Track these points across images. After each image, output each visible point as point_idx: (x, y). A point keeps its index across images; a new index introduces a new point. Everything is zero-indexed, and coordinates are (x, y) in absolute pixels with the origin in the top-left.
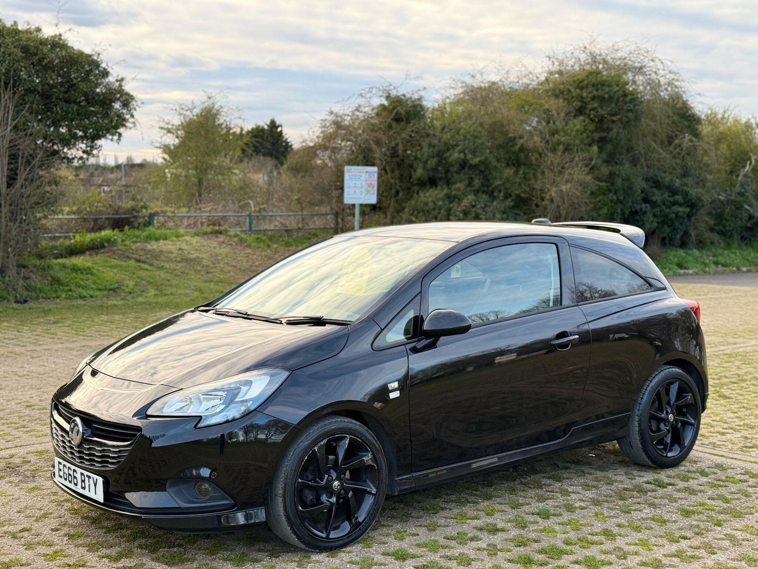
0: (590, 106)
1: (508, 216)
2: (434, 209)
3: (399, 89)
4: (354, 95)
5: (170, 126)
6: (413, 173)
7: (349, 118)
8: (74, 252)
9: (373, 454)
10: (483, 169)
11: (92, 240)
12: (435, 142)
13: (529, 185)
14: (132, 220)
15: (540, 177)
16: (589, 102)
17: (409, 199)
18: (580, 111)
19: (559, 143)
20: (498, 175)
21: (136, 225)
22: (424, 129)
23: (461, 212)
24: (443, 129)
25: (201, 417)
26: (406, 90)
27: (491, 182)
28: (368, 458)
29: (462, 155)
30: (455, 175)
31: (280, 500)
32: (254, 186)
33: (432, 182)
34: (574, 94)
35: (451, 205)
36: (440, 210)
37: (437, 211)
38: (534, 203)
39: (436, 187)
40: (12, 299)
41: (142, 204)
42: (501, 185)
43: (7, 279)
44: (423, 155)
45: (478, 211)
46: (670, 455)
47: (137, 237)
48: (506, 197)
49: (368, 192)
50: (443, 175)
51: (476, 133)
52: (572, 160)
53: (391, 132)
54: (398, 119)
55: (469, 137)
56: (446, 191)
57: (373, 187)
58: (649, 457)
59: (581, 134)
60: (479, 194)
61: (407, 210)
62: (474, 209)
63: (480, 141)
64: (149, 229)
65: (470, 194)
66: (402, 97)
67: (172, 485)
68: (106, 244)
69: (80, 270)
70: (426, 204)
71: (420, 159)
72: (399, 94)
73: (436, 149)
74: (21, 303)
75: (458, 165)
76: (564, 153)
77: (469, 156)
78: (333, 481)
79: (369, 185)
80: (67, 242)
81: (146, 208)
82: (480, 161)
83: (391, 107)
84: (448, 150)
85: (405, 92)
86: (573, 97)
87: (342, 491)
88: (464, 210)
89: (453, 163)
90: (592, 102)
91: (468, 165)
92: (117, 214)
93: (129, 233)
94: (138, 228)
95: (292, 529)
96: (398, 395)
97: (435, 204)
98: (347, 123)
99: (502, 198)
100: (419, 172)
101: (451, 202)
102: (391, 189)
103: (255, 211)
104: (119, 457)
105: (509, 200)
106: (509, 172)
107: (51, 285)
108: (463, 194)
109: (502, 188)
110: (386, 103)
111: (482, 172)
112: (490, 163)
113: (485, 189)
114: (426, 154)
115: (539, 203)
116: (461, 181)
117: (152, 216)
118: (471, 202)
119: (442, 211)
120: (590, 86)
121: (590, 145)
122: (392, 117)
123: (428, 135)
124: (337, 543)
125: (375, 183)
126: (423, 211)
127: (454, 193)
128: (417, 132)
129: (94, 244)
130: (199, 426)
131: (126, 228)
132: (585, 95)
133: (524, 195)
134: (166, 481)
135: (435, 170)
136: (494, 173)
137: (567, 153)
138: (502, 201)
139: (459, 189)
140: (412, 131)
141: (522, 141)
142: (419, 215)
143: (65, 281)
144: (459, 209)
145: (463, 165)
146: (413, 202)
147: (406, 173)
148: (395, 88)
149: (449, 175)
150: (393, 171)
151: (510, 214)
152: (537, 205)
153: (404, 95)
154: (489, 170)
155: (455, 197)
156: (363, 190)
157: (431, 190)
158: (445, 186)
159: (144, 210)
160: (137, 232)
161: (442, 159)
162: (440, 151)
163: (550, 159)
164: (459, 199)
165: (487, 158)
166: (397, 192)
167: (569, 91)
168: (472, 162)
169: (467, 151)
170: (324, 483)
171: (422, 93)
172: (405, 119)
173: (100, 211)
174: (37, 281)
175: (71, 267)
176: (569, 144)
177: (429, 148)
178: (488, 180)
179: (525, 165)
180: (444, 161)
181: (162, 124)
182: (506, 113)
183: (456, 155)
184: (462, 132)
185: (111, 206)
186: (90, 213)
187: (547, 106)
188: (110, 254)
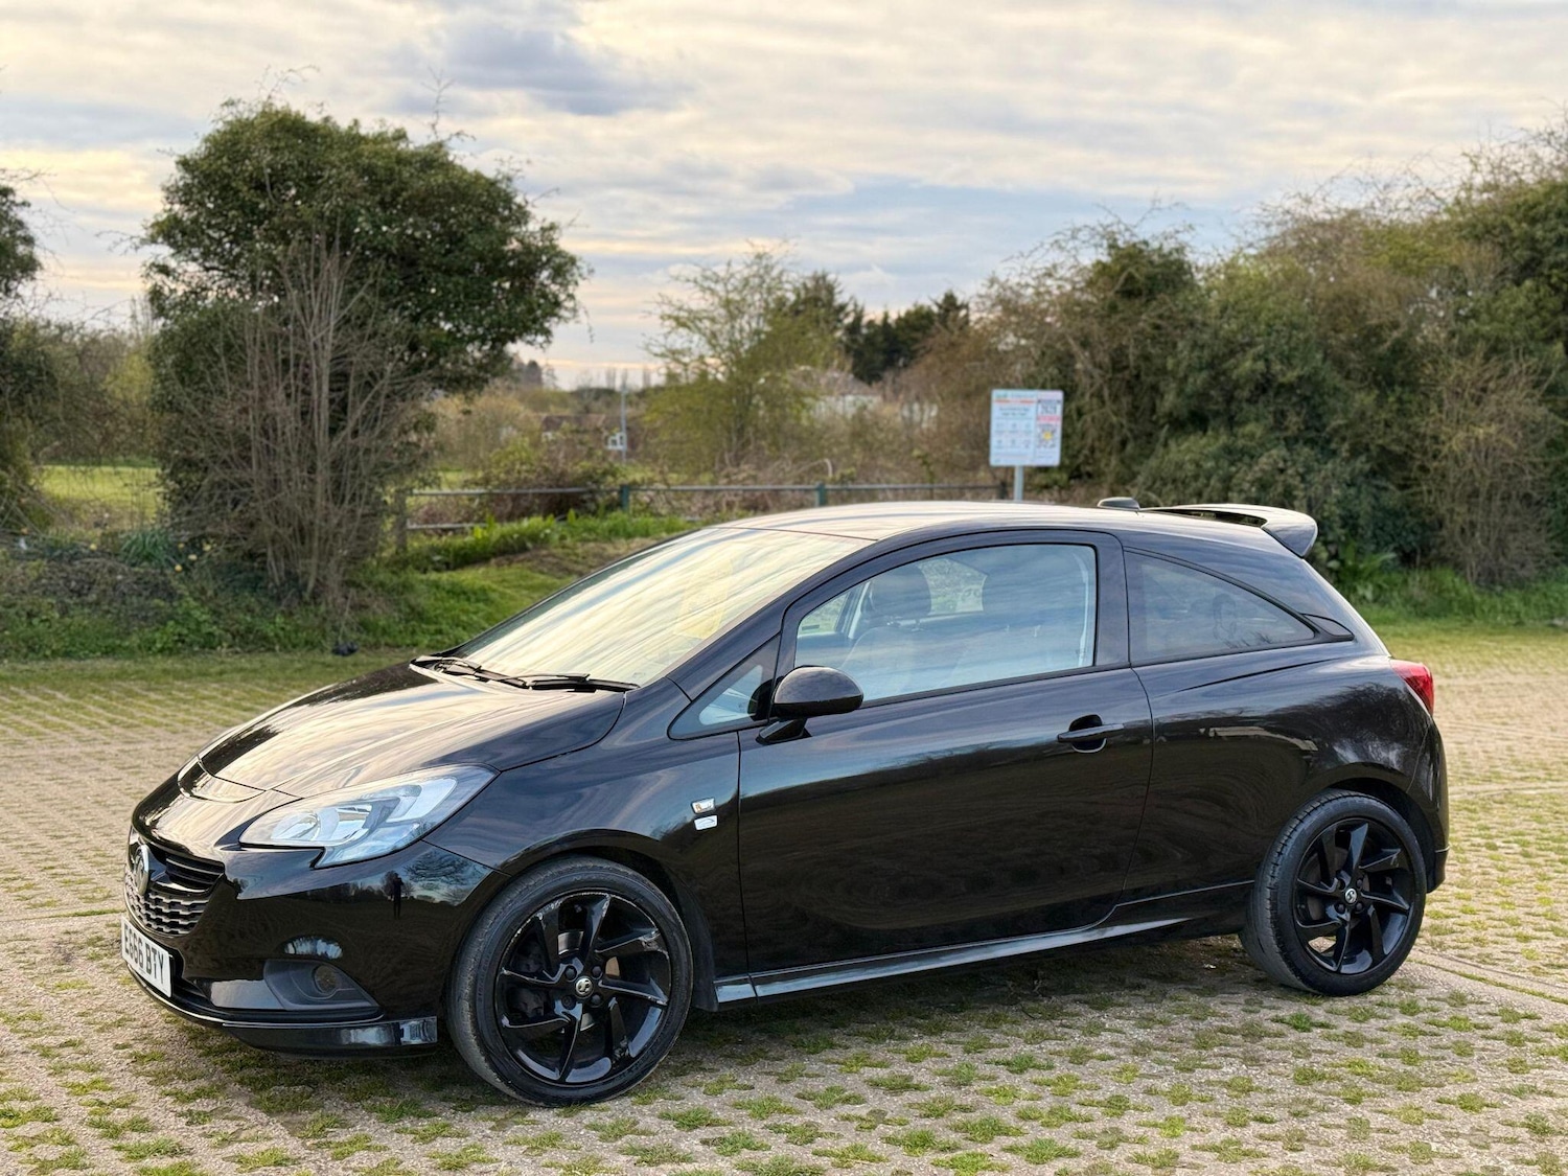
0: (1551, 259)
1: (1359, 492)
2: (1196, 477)
3: (1136, 231)
4: (1042, 245)
5: (683, 314)
6: (1158, 402)
7: (1030, 291)
8: (466, 558)
9: (660, 931)
10: (1308, 393)
11: (503, 536)
12: (1206, 337)
13: (1408, 428)
14: (585, 497)
15: (1434, 409)
16: (1549, 250)
17: (1148, 457)
18: (1529, 269)
19: (1476, 336)
20: (1340, 405)
21: (592, 506)
22: (1183, 311)
23: (1252, 484)
24: (1224, 310)
25: (323, 848)
26: (1152, 232)
27: (1325, 420)
28: (649, 939)
29: (1261, 365)
30: (1245, 405)
31: (466, 1005)
32: (881, 430)
33: (1196, 420)
34: (1516, 233)
35: (1233, 469)
36: (1209, 478)
37: (1202, 480)
38: (1418, 463)
39: (1205, 431)
40: (329, 646)
41: (606, 465)
42: (1347, 426)
43: (323, 608)
44: (1178, 364)
45: (1290, 481)
46: (1345, 969)
47: (590, 530)
48: (1354, 453)
49: (1041, 442)
50: (1221, 407)
51: (1295, 319)
52: (1505, 372)
53: (1116, 318)
54: (1130, 292)
55: (1278, 325)
56: (1223, 439)
57: (1053, 432)
58: (1297, 972)
59: (1529, 317)
60: (1298, 447)
61: (1140, 479)
62: (1281, 478)
63: (1302, 336)
64: (614, 514)
65: (1275, 446)
66: (1143, 247)
67: (272, 970)
68: (529, 545)
69: (465, 593)
70: (1180, 466)
71: (1173, 374)
72: (1135, 240)
73: (1206, 352)
74: (344, 655)
75: (1252, 386)
76: (1487, 358)
77: (1277, 367)
78: (576, 977)
79: (1044, 428)
80: (459, 541)
81: (614, 475)
82: (1300, 378)
83: (1118, 268)
84: (1232, 353)
85: (1147, 237)
86: (1513, 239)
87: (596, 997)
88: (1260, 479)
89: (1242, 381)
90: (1555, 249)
91: (1275, 385)
92: (559, 486)
93: (576, 523)
94: (594, 514)
95: (488, 1059)
96: (715, 824)
97: (1198, 465)
98: (1025, 301)
99: (1345, 454)
100: (1169, 401)
101: (1232, 463)
102: (1111, 435)
103: (833, 481)
104: (193, 916)
105: (1363, 458)
106: (1365, 399)
107: (407, 621)
108: (1262, 445)
109: (1349, 433)
110: (1105, 259)
111: (1306, 399)
112: (1324, 380)
113: (1313, 434)
114: (1185, 363)
115: (1428, 465)
116: (1257, 420)
117: (626, 489)
118: (1276, 462)
119: (1212, 482)
120: (1552, 215)
121: (1549, 340)
122: (1117, 287)
123: (1192, 324)
124: (582, 1093)
125: (1058, 425)
126: (1174, 481)
127: (1240, 443)
128: (1169, 318)
129: (506, 544)
130: (319, 864)
131: (572, 512)
132: (1539, 234)
133: (1397, 449)
134: (262, 961)
135: (1204, 395)
136: (1332, 402)
137: (1494, 358)
138: (1347, 460)
139: (1252, 436)
140: (1160, 317)
141: (1396, 334)
142: (1165, 490)
143: (432, 614)
144: (1249, 477)
145: (1264, 386)
146: (1153, 462)
147: (1145, 401)
148: (1127, 229)
149: (1233, 407)
150: (1115, 398)
151: (1364, 487)
152: (1423, 469)
153: (1146, 243)
154: (1321, 396)
155: (1243, 452)
156: (1032, 438)
157: (1192, 438)
158: (1222, 430)
159: (610, 479)
160: (592, 522)
161: (1218, 374)
162: (1214, 357)
163: (1455, 371)
164: (1252, 457)
165: (1316, 371)
166: (1124, 443)
167: (1506, 227)
168: (1281, 380)
169: (1271, 356)
170: (556, 979)
171: (1184, 237)
172: (1145, 292)
173: (526, 480)
174: (381, 613)
175: (448, 587)
176: (1498, 339)
177: (1192, 350)
178: (1319, 417)
179: (1402, 384)
180: (1222, 378)
181: (667, 310)
182: (1367, 275)
183: (1248, 364)
184: (1263, 316)
185: (546, 470)
186: (506, 483)
187: (1454, 261)
188: (535, 562)
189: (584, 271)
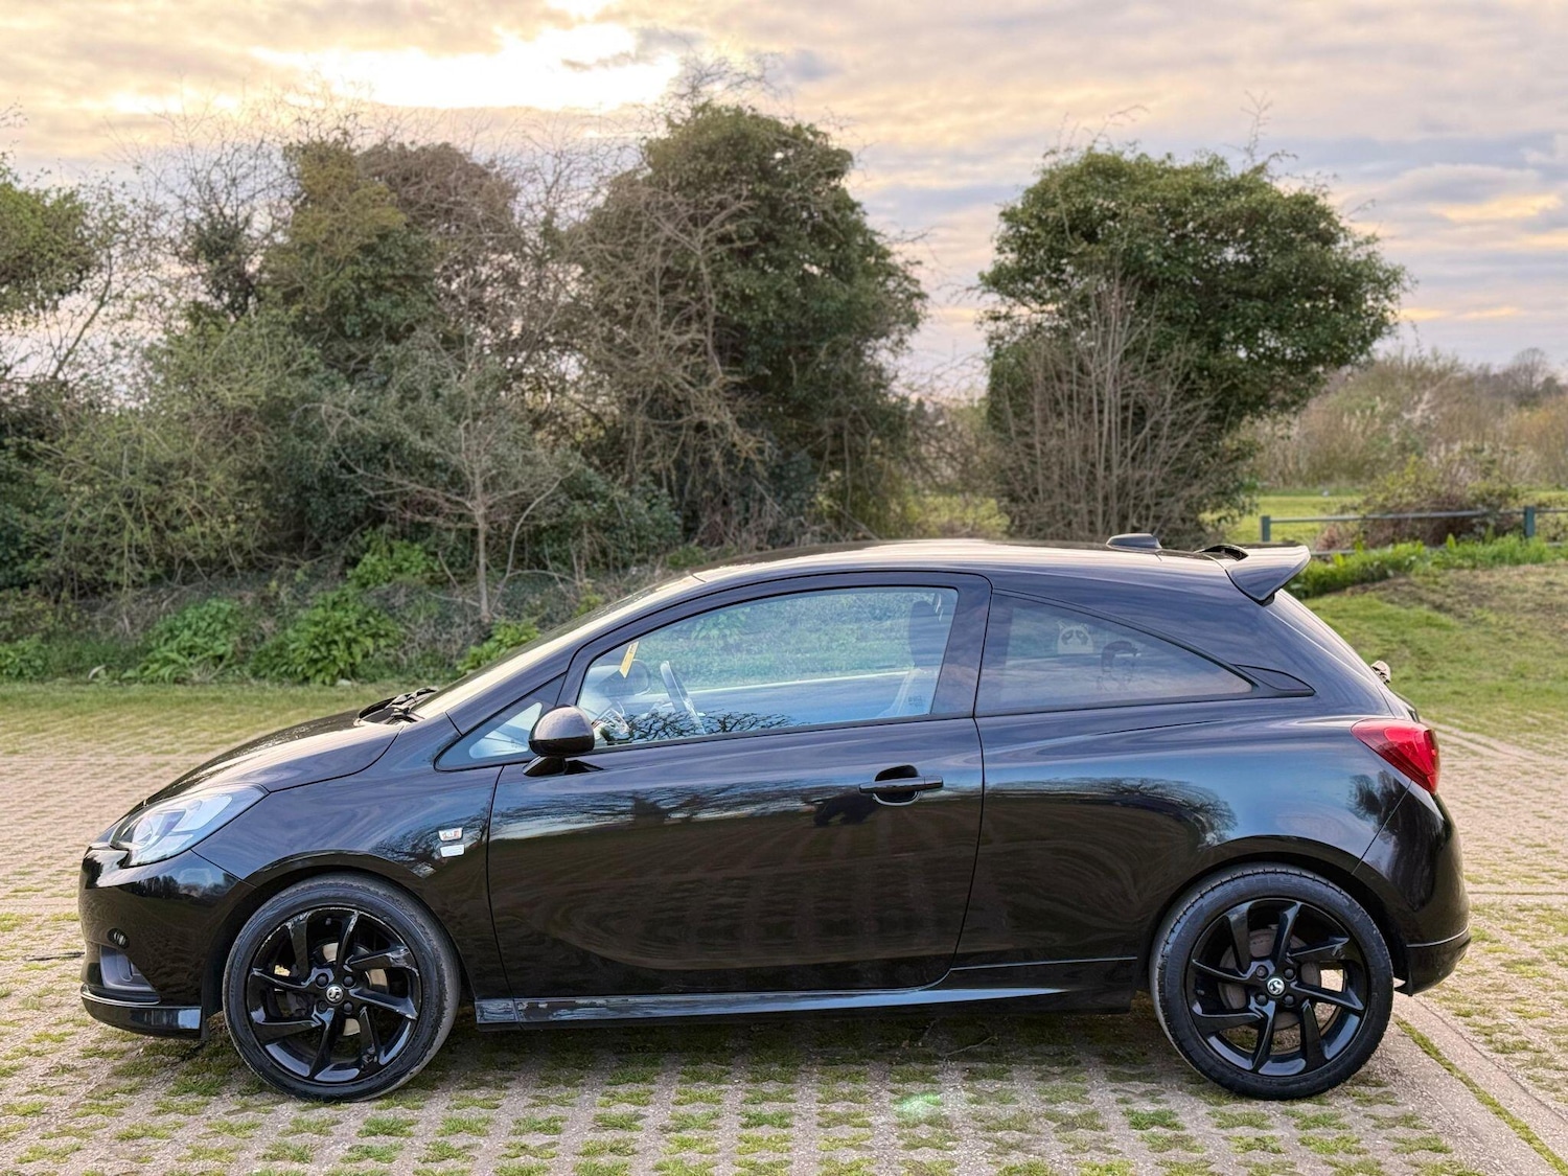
8: (1329, 586)
9: (410, 950)
11: (1364, 563)
14: (1473, 521)
21: (1480, 531)
25: (130, 850)
28: (398, 955)
46: (1267, 1070)
47: (1471, 556)
64: (1504, 539)
80: (1319, 568)
81: (1515, 496)
87: (348, 1005)
92: (1448, 510)
93: (1453, 549)
96: (462, 852)
117: (1532, 511)
124: (331, 1092)
129: (1366, 571)
130: (125, 864)
131: (1452, 538)
159: (1510, 501)
160: (1474, 547)
170: (306, 984)
173: (1408, 505)
185: (1434, 493)
186: (1384, 507)
188: (1388, 592)
189: (1407, 284)
